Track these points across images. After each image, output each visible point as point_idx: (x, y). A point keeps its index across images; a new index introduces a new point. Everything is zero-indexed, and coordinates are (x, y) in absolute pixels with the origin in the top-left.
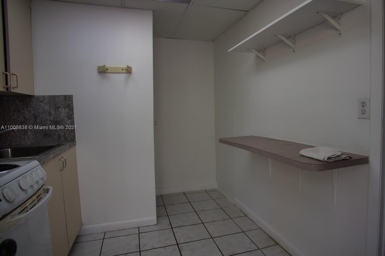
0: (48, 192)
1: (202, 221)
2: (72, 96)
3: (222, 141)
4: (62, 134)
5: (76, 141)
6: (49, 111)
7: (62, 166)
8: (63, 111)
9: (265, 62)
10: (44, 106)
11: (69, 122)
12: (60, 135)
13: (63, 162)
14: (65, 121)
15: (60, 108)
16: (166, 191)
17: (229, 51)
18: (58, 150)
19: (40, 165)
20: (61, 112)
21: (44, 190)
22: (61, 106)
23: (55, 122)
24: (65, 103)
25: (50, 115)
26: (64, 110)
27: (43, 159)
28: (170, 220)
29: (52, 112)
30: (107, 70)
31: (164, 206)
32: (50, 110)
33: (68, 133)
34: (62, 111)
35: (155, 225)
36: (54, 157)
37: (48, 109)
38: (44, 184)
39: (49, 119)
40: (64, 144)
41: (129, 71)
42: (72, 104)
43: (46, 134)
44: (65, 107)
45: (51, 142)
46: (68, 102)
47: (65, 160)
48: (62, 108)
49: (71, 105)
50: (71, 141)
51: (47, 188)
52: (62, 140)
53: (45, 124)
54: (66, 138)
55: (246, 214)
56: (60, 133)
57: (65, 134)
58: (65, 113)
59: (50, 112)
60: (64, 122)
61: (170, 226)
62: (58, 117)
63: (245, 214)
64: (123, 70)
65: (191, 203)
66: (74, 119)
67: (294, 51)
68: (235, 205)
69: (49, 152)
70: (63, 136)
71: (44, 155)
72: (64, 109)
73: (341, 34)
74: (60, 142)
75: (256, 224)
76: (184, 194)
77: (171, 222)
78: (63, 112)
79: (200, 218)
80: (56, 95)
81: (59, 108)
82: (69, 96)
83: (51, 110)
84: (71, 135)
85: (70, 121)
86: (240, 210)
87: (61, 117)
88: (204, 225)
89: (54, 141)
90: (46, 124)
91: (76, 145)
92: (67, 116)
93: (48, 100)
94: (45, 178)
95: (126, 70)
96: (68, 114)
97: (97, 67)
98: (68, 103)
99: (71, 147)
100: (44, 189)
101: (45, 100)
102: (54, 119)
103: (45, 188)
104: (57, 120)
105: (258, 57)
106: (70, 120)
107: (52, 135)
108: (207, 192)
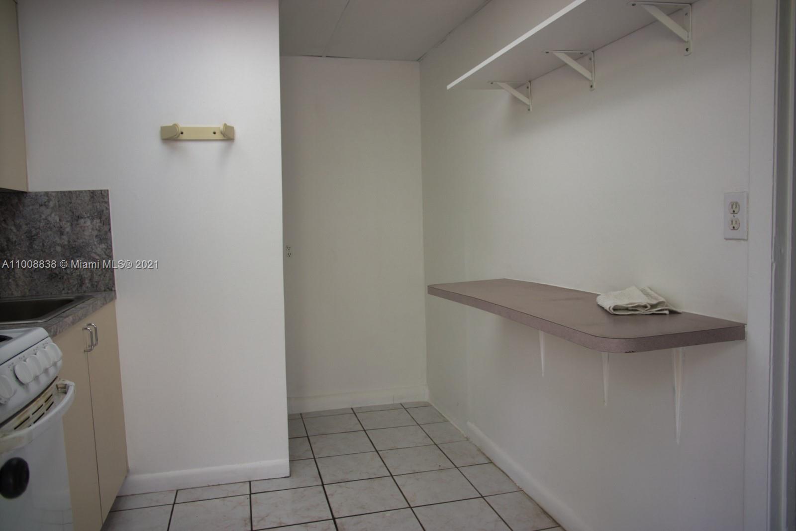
0: (66, 393)
1: (391, 471)
2: (106, 192)
3: (433, 290)
4: (87, 275)
5: (116, 289)
6: (58, 225)
7: (89, 343)
8: (88, 225)
9: (531, 110)
10: (48, 215)
11: (102, 249)
12: (83, 276)
13: (91, 333)
14: (94, 247)
15: (82, 218)
16: (312, 406)
17: (449, 87)
18: (81, 308)
19: (49, 338)
20: (84, 227)
21: (58, 388)
22: (84, 213)
23: (73, 248)
24: (93, 206)
25: (62, 234)
26: (91, 223)
27: (53, 325)
28: (319, 467)
29: (66, 228)
30: (181, 135)
31: (307, 438)
32: (61, 224)
33: (99, 273)
34: (85, 225)
35: (285, 477)
36: (73, 323)
37: (56, 221)
38: (57, 377)
39: (59, 241)
40: (91, 297)
41: (227, 136)
42: (108, 209)
43: (54, 276)
44: (92, 216)
45: (63, 292)
46: (98, 205)
47: (96, 329)
48: (87, 219)
49: (105, 212)
50: (105, 291)
51: (62, 384)
52: (87, 288)
53: (52, 252)
54: (96, 283)
55: (491, 459)
56: (82, 273)
57: (92, 275)
58: (93, 229)
59: (61, 227)
60: (90, 249)
61: (320, 480)
62: (78, 239)
63: (488, 458)
64: (215, 133)
65: (366, 431)
66: (111, 242)
67: (591, 86)
68: (467, 439)
69: (64, 312)
70: (89, 278)
71: (55, 317)
72: (90, 219)
73: (689, 50)
74: (83, 291)
75: (513, 482)
76: (352, 412)
77: (320, 472)
78: (87, 227)
79: (385, 464)
80: (74, 191)
81: (79, 217)
82: (100, 192)
83: (63, 223)
84: (104, 276)
85: (103, 246)
86: (479, 450)
87: (85, 239)
88: (394, 480)
89: (69, 290)
90: (53, 254)
91: (116, 298)
92: (96, 236)
93: (57, 202)
94: (59, 364)
95: (223, 133)
96: (99, 231)
97: (160, 129)
98: (98, 207)
99: (107, 303)
100: (57, 385)
101: (51, 202)
102: (69, 242)
103: (59, 384)
104: (77, 244)
105: (515, 100)
106: (103, 244)
107: (65, 277)
108: (405, 409)
